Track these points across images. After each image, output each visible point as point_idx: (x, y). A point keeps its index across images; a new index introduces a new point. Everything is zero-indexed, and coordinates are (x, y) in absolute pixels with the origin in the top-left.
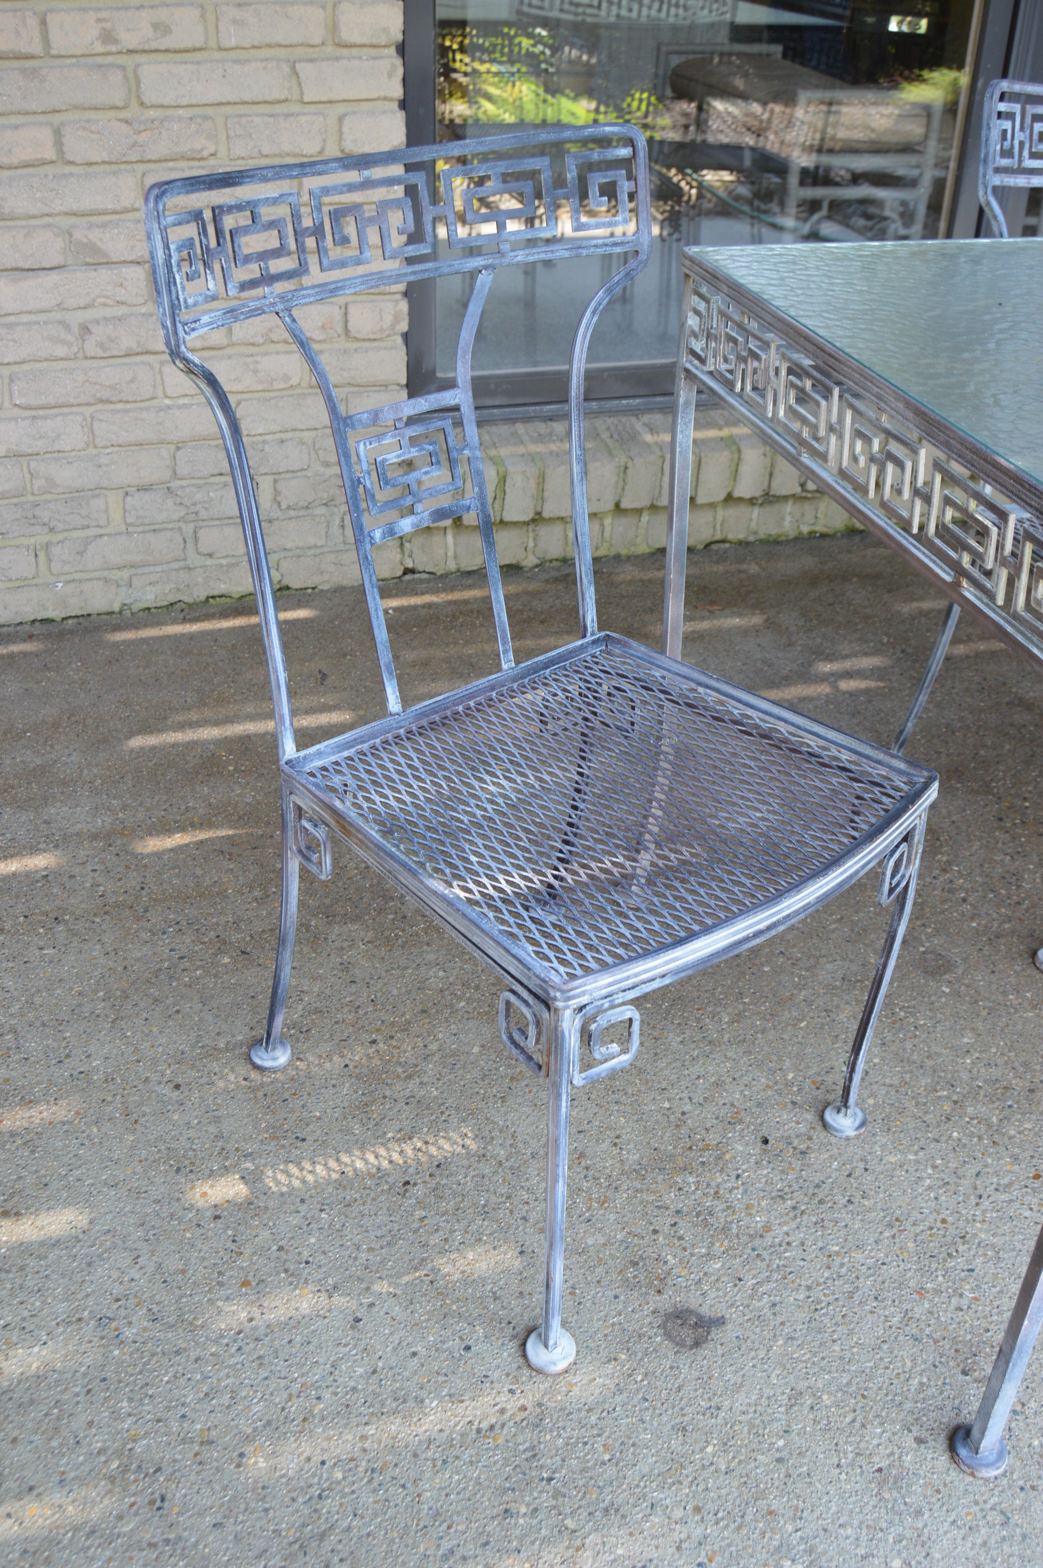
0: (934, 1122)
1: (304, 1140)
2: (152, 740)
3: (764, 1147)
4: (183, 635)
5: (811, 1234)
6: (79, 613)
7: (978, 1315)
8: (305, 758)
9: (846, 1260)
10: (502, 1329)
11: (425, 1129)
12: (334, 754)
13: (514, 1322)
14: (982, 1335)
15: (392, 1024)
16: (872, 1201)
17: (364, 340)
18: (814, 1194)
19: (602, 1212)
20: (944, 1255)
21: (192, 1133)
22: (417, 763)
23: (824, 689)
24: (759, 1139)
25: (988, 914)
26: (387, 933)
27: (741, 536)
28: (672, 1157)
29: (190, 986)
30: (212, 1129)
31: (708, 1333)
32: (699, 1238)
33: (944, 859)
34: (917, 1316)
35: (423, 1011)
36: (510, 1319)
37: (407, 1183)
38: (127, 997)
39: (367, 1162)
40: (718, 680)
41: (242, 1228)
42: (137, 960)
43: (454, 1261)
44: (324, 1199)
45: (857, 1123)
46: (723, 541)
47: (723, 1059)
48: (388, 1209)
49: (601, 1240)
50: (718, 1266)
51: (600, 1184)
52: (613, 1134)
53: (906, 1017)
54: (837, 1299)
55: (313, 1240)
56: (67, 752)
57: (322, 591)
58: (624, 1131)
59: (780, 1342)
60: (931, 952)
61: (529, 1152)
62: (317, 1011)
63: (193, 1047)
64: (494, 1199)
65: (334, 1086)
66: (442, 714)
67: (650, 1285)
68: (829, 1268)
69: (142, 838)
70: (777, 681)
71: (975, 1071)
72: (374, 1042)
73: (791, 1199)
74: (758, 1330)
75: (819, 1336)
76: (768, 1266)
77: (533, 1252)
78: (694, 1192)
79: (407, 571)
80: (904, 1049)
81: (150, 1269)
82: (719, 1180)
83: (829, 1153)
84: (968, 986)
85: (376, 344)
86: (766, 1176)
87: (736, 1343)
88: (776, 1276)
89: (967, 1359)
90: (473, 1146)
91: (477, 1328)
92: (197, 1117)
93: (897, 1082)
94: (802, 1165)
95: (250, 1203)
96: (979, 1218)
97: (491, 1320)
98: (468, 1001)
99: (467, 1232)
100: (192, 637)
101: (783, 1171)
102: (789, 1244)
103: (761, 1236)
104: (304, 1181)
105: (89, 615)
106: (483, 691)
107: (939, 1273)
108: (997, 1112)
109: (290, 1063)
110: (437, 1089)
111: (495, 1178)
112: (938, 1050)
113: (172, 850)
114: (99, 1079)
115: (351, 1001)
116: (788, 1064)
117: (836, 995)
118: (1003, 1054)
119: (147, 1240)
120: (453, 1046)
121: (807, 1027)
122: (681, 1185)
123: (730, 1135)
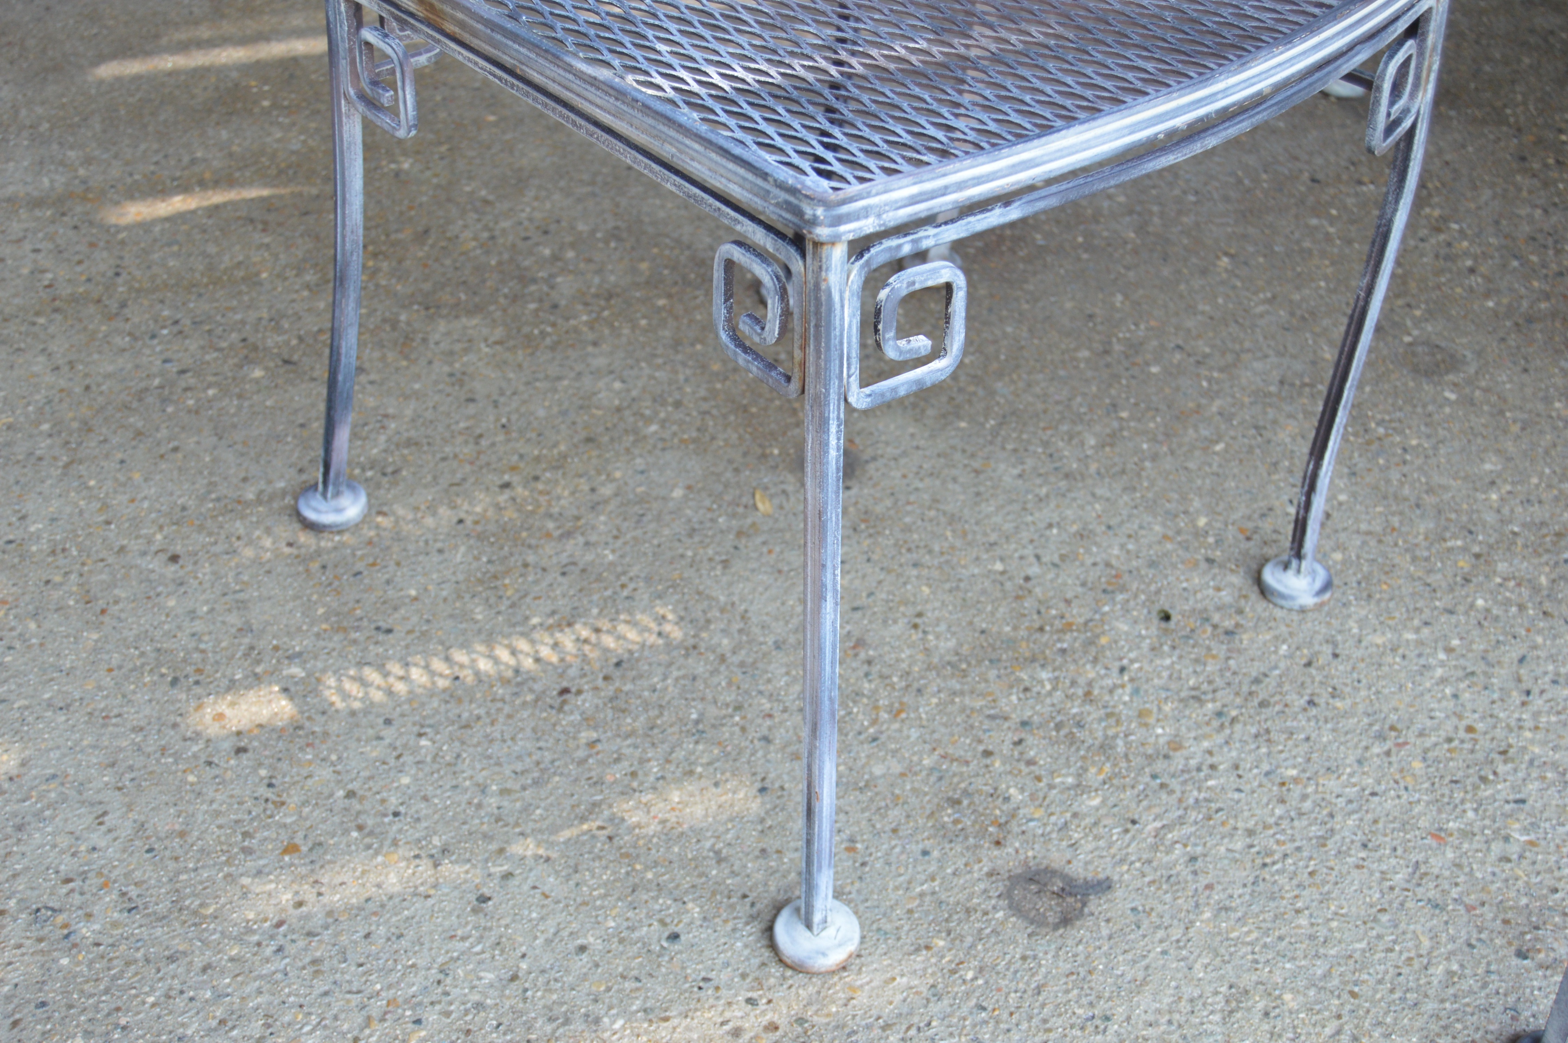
0: (1444, 585)
1: (389, 631)
2: (134, 67)
3: (1163, 625)
5: (1250, 752)
7: (1538, 867)
9: (1310, 790)
10: (732, 907)
11: (595, 611)
13: (753, 895)
14: (1546, 897)
15: (538, 459)
16: (1349, 702)
18: (1251, 693)
19: (896, 726)
20: (1474, 779)
21: (198, 626)
24: (1154, 614)
25: (1511, 290)
26: (526, 330)
28: (1011, 643)
29: (197, 412)
30: (234, 619)
31: (1084, 904)
32: (1062, 761)
33: (1436, 213)
34: (1436, 871)
35: (589, 440)
36: (745, 890)
37: (565, 691)
38: (90, 430)
39: (496, 661)
41: (284, 766)
42: (108, 376)
43: (648, 806)
44: (424, 718)
45: (1318, 584)
47: (1090, 498)
48: (534, 730)
49: (897, 768)
50: (1096, 802)
51: (893, 686)
52: (910, 611)
53: (1387, 435)
54: (1298, 849)
55: (406, 780)
58: (929, 606)
59: (1207, 915)
60: (1423, 343)
61: (770, 640)
62: (410, 443)
63: (202, 499)
64: (712, 711)
65: (440, 551)
67: (982, 833)
68: (1282, 801)
69: (117, 203)
71: (1506, 511)
72: (506, 486)
73: (1214, 700)
74: (1168, 897)
75: (1272, 904)
76: (1180, 801)
77: (782, 788)
78: (1050, 694)
80: (1388, 481)
81: (126, 830)
82: (1092, 675)
83: (1272, 633)
84: (1486, 390)
86: (1171, 666)
87: (1132, 918)
88: (1193, 815)
89: (1523, 934)
90: (676, 633)
91: (690, 905)
92: (207, 602)
93: (1379, 529)
94: (1229, 650)
95: (300, 728)
96: (1530, 724)
97: (714, 893)
98: (663, 423)
99: (668, 761)
101: (1197, 661)
102: (1213, 767)
103: (1166, 757)
104: (390, 692)
107: (1468, 805)
108: (1547, 569)
109: (366, 518)
110: (613, 551)
111: (715, 680)
112: (1444, 481)
113: (167, 219)
114: (40, 551)
115: (467, 428)
116: (1197, 503)
117: (1270, 405)
118: (1550, 486)
119: (119, 789)
120: (640, 490)
121: (1226, 451)
122: (1027, 684)
123: (1106, 609)
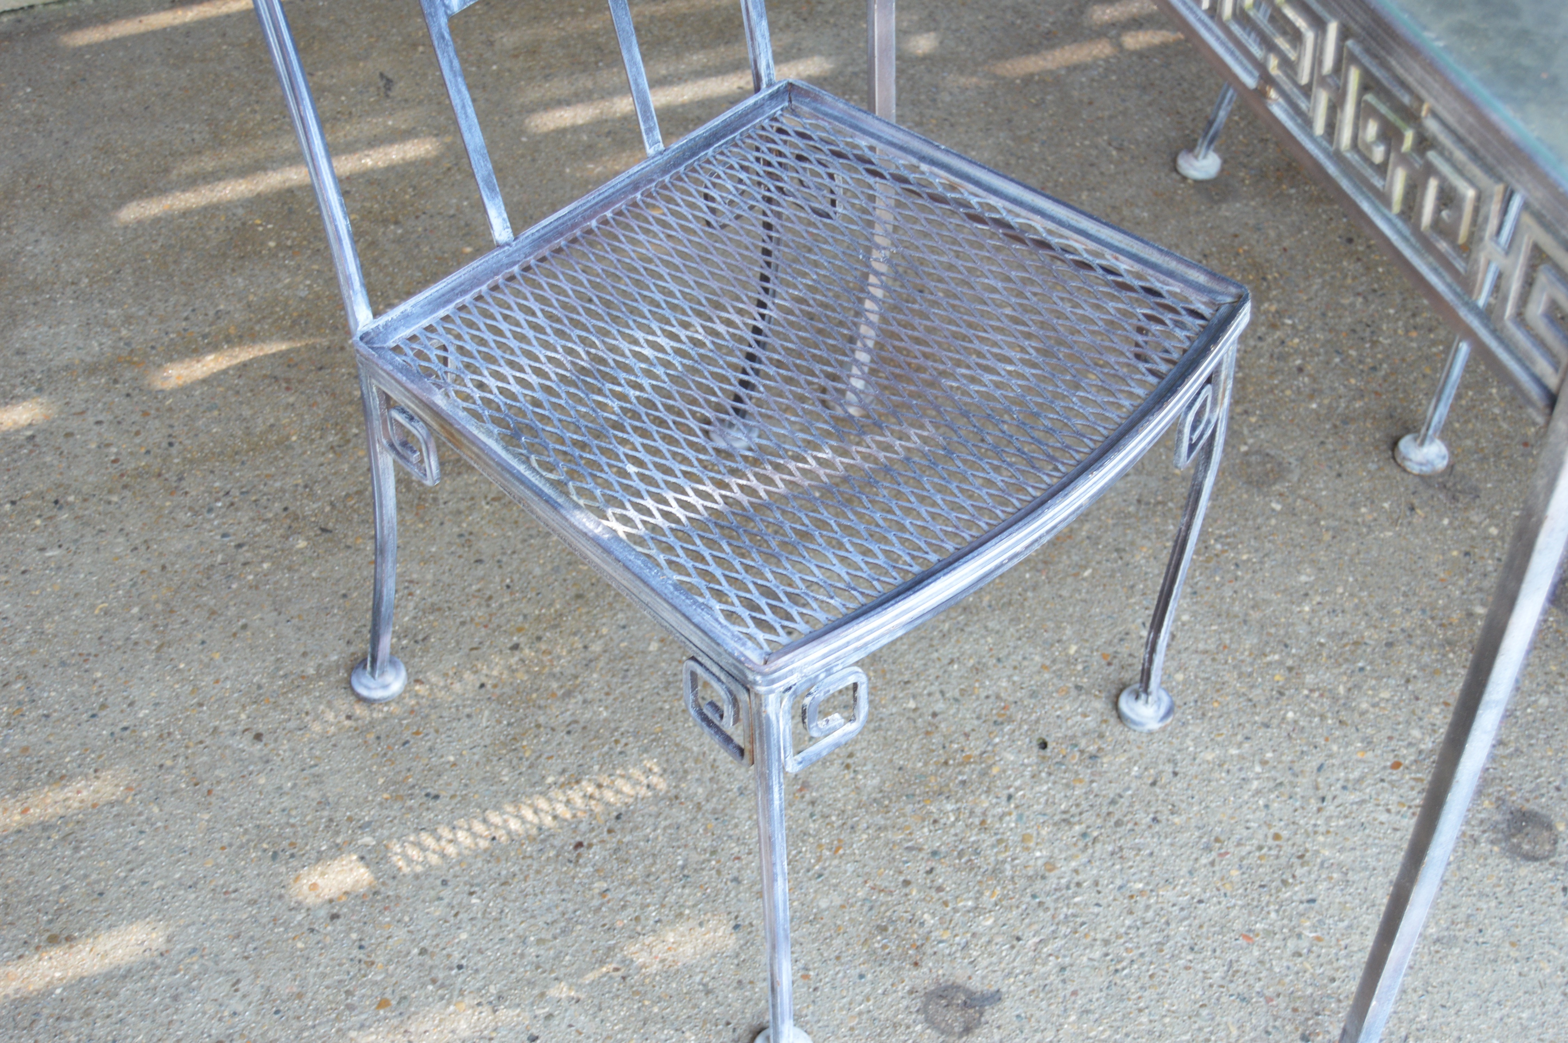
0: (1263, 699)
1: (436, 797)
2: (153, 208)
3: (1042, 752)
4: (175, 28)
5: (1107, 869)
6: (16, 5)
7: (1321, 960)
8: (386, 326)
9: (1152, 901)
10: (719, 1033)
11: (596, 768)
12: (425, 315)
13: (734, 1022)
14: (1325, 986)
15: (538, 619)
16: (1184, 817)
18: (1109, 814)
19: (836, 862)
20: (1278, 883)
21: (286, 801)
22: (541, 320)
23: (1102, 49)
24: (1035, 743)
25: (1333, 389)
28: (922, 778)
29: (257, 588)
30: (313, 793)
31: (981, 1014)
32: (963, 886)
33: (1273, 308)
34: (1244, 968)
35: (579, 596)
36: (727, 1018)
37: (579, 845)
38: (172, 611)
39: (523, 820)
40: (947, 151)
41: (369, 928)
42: (179, 554)
43: (650, 946)
44: (473, 877)
45: (1162, 711)
47: (983, 632)
48: (558, 883)
49: (838, 901)
50: (990, 922)
51: (831, 824)
53: (1223, 551)
54: (1142, 955)
55: (464, 936)
56: (32, 236)
58: (858, 747)
59: (1073, 1018)
60: (1257, 452)
61: (735, 787)
62: (435, 609)
63: (273, 676)
64: (694, 857)
65: (469, 716)
66: (569, 235)
67: (904, 956)
68: (1131, 913)
69: (160, 366)
71: (1315, 622)
72: (516, 647)
73: (1080, 822)
74: (1044, 1004)
75: (1122, 1005)
76: (1053, 917)
77: (751, 925)
78: (953, 825)
80: (1222, 598)
81: (256, 995)
82: (986, 805)
83: (1127, 755)
84: (1306, 499)
86: (1046, 793)
87: (1017, 1024)
88: (1064, 930)
89: (1307, 1019)
90: (662, 785)
91: (688, 1034)
92: (290, 778)
93: (1212, 647)
94: (1092, 774)
95: (376, 893)
96: (1322, 829)
97: (705, 1022)
99: (663, 906)
101: (1067, 785)
102: (1078, 885)
103: (1043, 877)
104: (443, 856)
105: (31, 7)
106: (623, 192)
107: (1272, 907)
108: (1345, 678)
109: (407, 689)
110: (606, 708)
111: (694, 828)
112: (1266, 595)
113: (204, 381)
114: (150, 736)
115: (479, 590)
116: (1069, 632)
117: (1130, 526)
118: (1352, 595)
119: (247, 958)
120: (623, 645)
121: (1092, 576)
122: (936, 816)
123: (997, 740)
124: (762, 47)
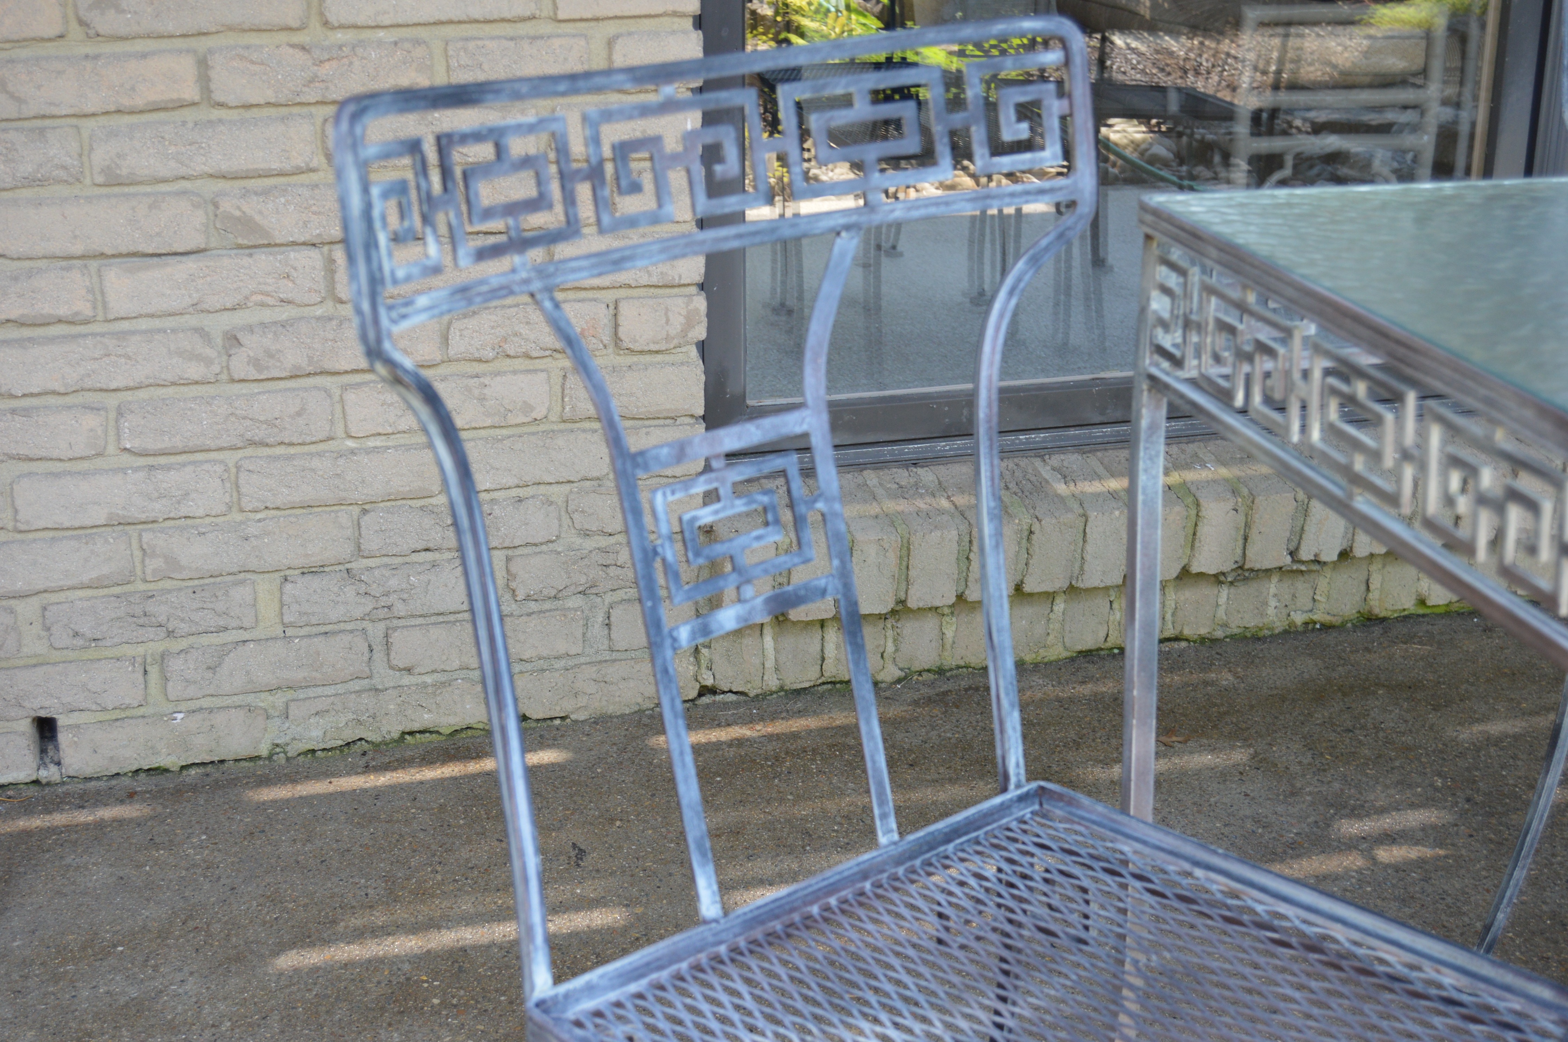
2: (313, 957)
4: (365, 791)
6: (207, 759)
8: (567, 996)
12: (613, 988)
17: (641, 352)
22: (749, 1003)
23: (1354, 861)
27: (1203, 631)
40: (1226, 857)
46: (1177, 639)
56: (179, 976)
57: (576, 722)
66: (786, 919)
70: (1280, 850)
79: (705, 691)
85: (659, 358)
100: (377, 794)
105: (222, 762)
106: (850, 880)
124: (1013, 740)
